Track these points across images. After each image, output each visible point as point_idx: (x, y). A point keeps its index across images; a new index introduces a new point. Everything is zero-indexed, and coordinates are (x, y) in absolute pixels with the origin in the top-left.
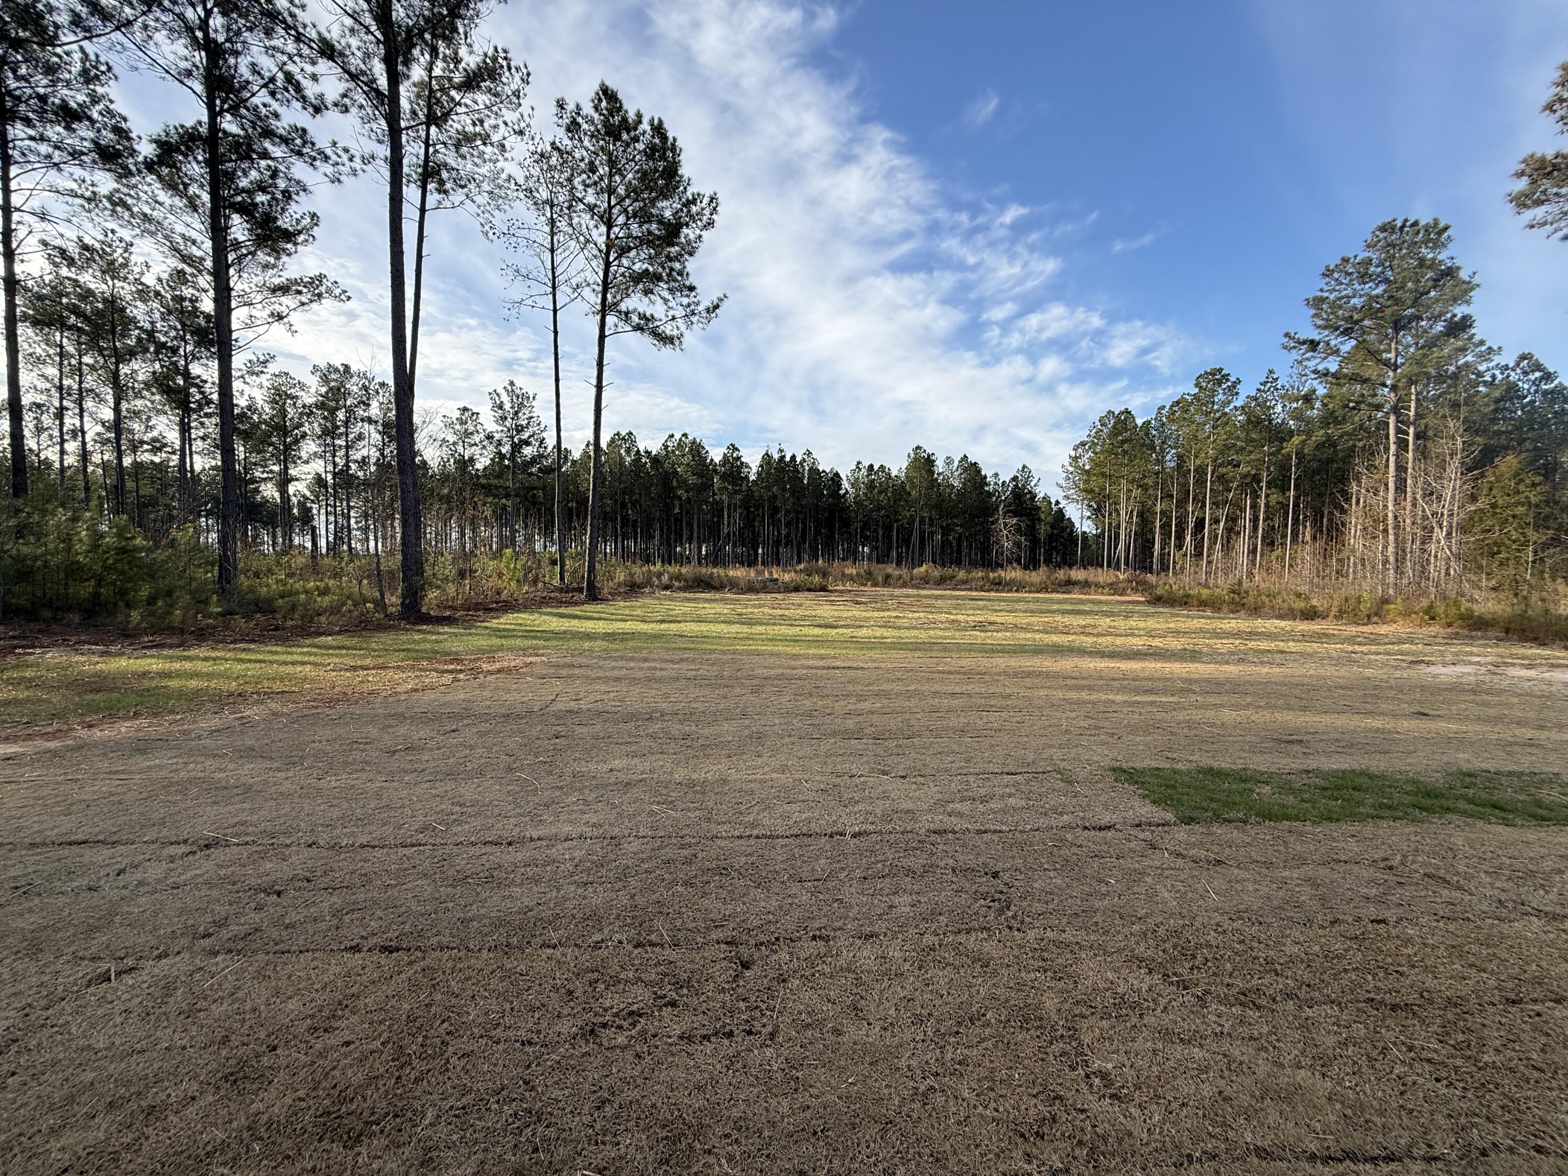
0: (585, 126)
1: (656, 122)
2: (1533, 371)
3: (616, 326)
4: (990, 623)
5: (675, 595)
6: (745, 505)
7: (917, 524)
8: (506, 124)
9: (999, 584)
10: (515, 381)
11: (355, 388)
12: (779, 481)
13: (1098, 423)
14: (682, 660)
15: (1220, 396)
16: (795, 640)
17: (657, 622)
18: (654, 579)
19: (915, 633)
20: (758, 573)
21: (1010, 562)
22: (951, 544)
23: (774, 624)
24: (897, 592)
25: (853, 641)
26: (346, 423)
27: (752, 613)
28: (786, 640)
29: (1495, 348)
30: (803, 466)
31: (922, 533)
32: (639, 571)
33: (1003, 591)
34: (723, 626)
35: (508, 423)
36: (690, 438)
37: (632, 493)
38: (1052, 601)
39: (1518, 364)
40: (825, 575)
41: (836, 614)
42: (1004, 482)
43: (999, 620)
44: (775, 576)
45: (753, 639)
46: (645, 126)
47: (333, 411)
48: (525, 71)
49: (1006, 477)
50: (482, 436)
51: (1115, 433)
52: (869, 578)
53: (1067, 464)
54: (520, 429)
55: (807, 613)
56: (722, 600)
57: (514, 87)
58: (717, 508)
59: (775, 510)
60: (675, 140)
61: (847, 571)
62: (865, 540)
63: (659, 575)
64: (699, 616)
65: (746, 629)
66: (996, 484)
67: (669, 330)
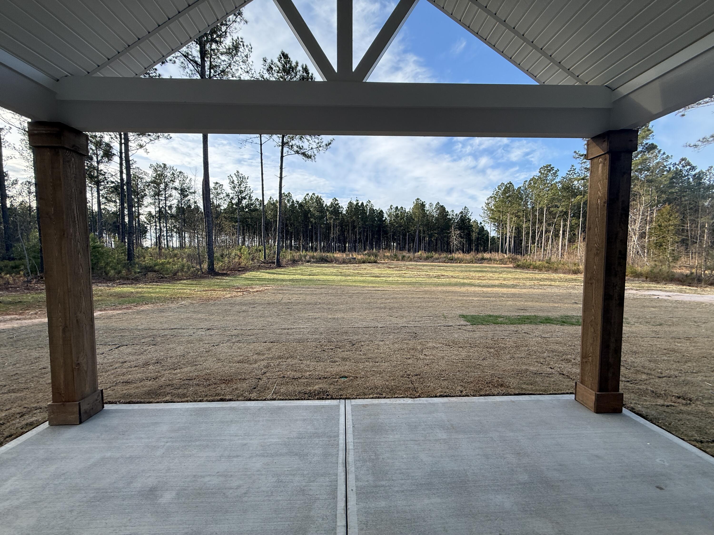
0: (274, 68)
1: (304, 67)
2: (686, 166)
3: (288, 152)
4: (442, 276)
5: (312, 265)
6: (341, 225)
7: (417, 233)
8: (241, 68)
9: (452, 260)
10: (239, 171)
11: (169, 174)
12: (356, 214)
13: (497, 188)
14: (321, 288)
15: (550, 177)
16: (364, 282)
17: (308, 275)
18: (303, 258)
19: (411, 279)
20: (346, 255)
21: (457, 250)
22: (433, 242)
23: (355, 276)
24: (407, 263)
25: (386, 282)
26: (165, 189)
27: (345, 272)
28: (360, 281)
29: (670, 156)
30: (367, 208)
31: (419, 237)
32: (296, 255)
33: (453, 263)
34: (335, 277)
35: (236, 189)
36: (316, 195)
37: (290, 220)
38: (473, 267)
39: (680, 163)
40: (376, 256)
41: (380, 272)
42: (456, 214)
43: (446, 274)
44: (354, 257)
45: (347, 281)
46: (299, 68)
47: (158, 184)
48: (250, 47)
49: (457, 211)
50: (225, 195)
51: (505, 192)
52: (396, 257)
53: (484, 206)
54: (241, 192)
55: (368, 272)
56: (332, 267)
57: (245, 54)
58: (328, 226)
59: (354, 227)
60: (312, 74)
61: (386, 254)
62: (394, 240)
63: (305, 256)
64: (324, 273)
65: (344, 278)
66: (453, 215)
67: (309, 153)
